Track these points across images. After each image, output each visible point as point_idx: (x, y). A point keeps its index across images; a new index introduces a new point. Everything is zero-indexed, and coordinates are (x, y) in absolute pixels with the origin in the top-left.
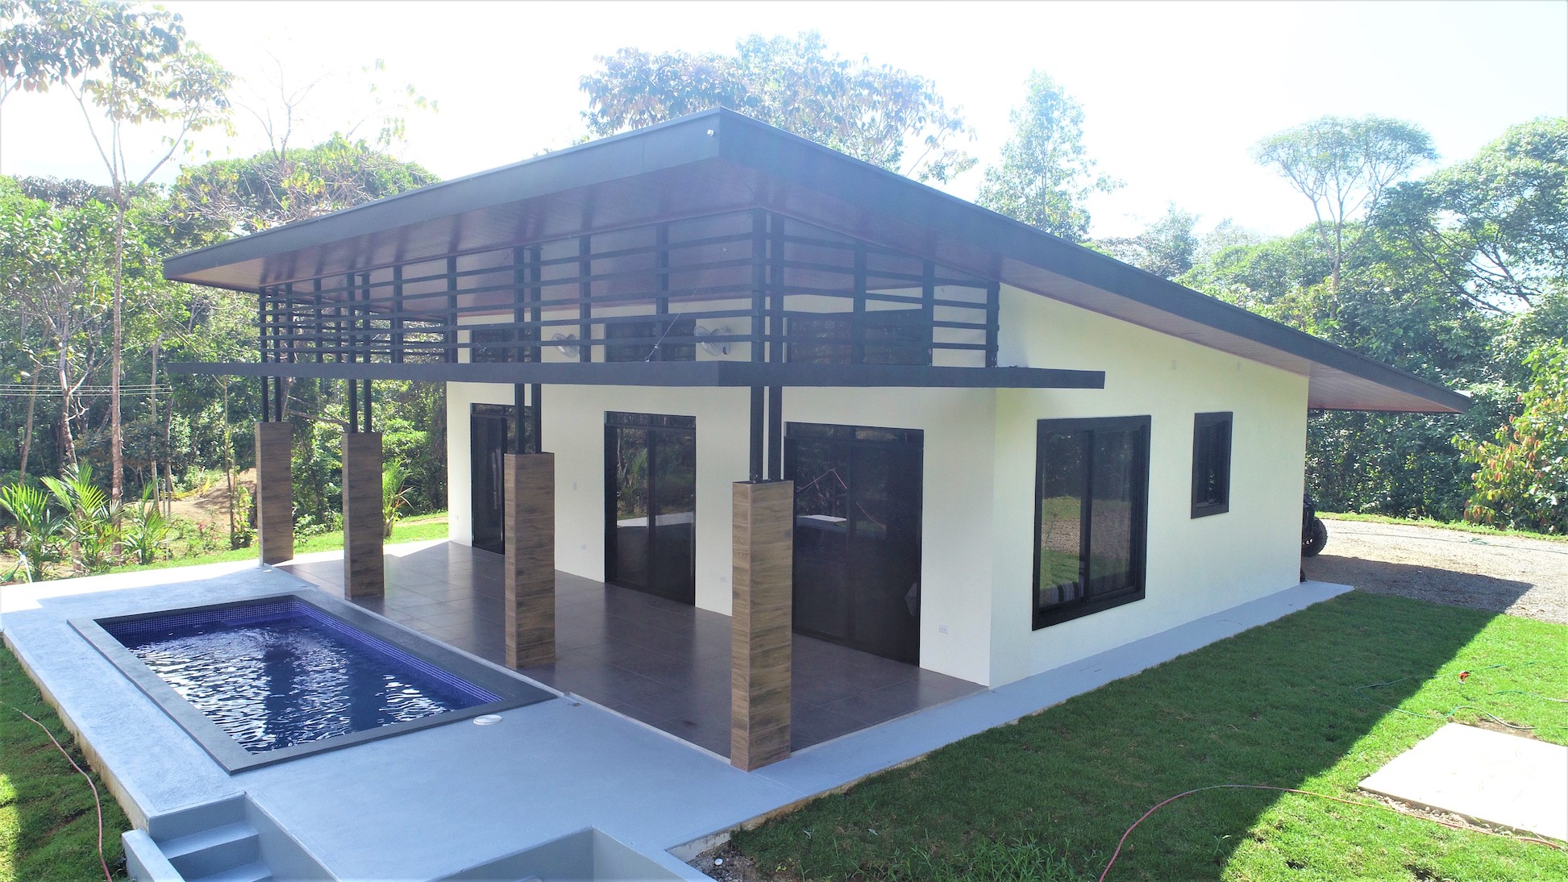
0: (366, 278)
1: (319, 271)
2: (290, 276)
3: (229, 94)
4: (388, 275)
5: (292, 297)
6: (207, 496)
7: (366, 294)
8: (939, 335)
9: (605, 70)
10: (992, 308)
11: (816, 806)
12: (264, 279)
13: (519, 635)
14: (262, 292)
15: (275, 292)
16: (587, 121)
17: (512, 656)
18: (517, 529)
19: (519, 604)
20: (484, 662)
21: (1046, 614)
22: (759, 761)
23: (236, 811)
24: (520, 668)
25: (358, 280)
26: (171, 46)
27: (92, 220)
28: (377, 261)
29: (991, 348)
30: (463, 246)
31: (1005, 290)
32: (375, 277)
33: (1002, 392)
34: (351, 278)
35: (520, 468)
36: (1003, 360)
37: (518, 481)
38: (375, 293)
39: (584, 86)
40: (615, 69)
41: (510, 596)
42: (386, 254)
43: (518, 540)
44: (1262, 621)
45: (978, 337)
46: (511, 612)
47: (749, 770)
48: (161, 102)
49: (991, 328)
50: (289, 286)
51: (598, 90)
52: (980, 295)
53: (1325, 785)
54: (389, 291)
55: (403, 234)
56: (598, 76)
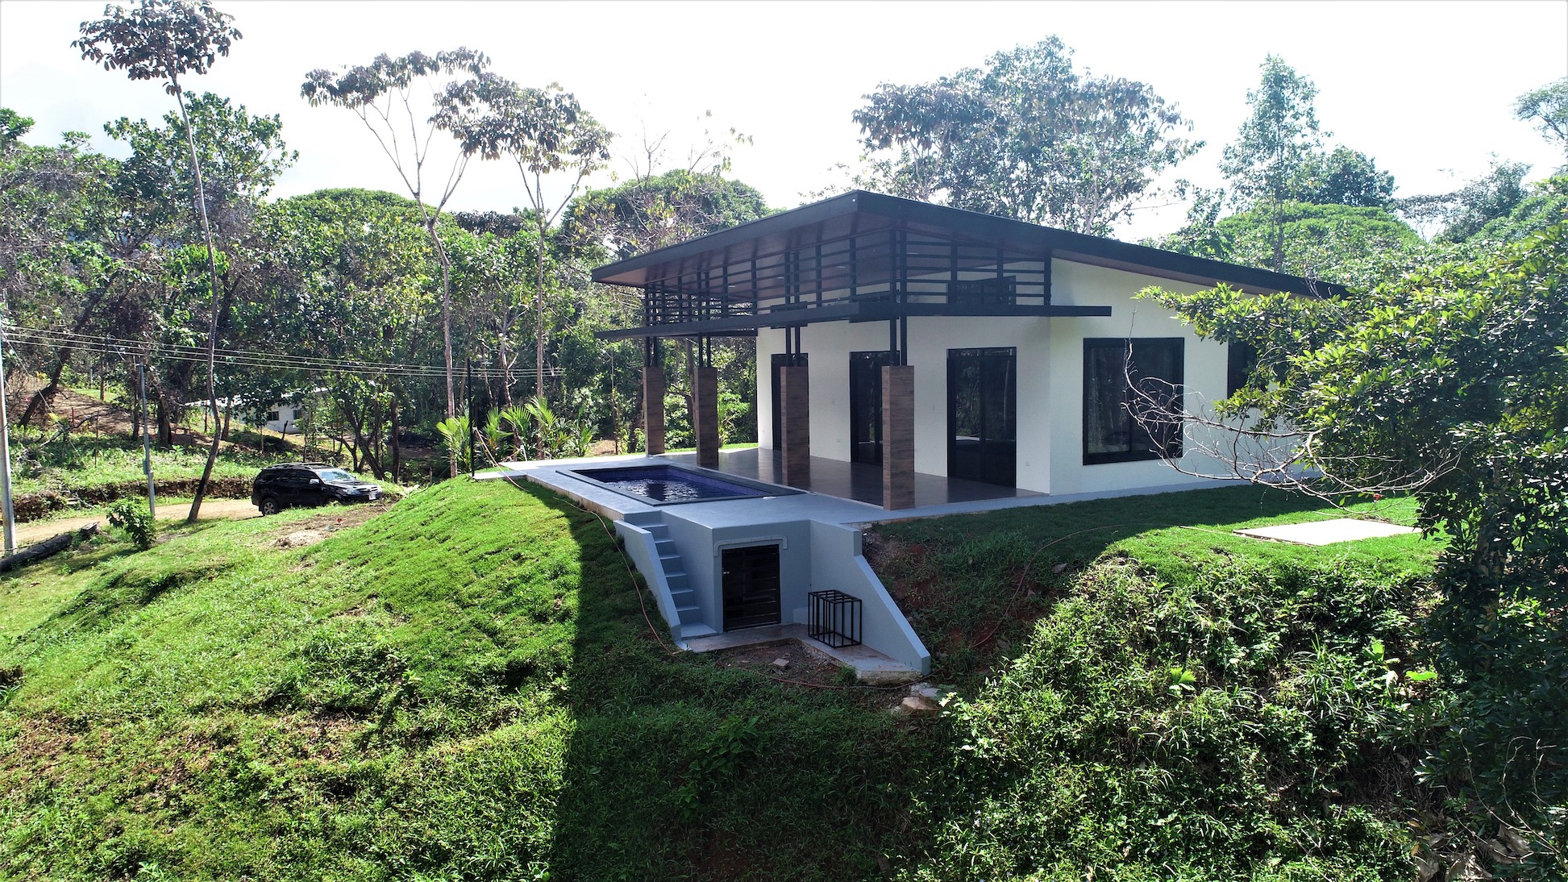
0: (707, 275)
1: (681, 272)
2: (664, 276)
3: (611, 149)
4: (719, 272)
5: (665, 290)
7: (707, 284)
8: (1020, 289)
9: (872, 104)
10: (1047, 272)
11: (919, 521)
12: (647, 280)
13: (789, 467)
14: (645, 287)
15: (654, 286)
16: (863, 145)
17: (785, 479)
21: (1090, 457)
22: (896, 506)
25: (703, 276)
26: (571, 118)
27: (521, 244)
28: (713, 265)
29: (1047, 295)
30: (760, 253)
31: (1054, 261)
32: (712, 274)
33: (1054, 319)
34: (699, 275)
35: (788, 374)
36: (1054, 302)
37: (787, 381)
38: (712, 283)
39: (856, 118)
40: (878, 101)
42: (718, 260)
43: (788, 414)
45: (1040, 289)
48: (563, 157)
49: (1047, 285)
50: (663, 282)
51: (864, 119)
52: (1040, 266)
54: (720, 281)
55: (727, 250)
56: (866, 111)
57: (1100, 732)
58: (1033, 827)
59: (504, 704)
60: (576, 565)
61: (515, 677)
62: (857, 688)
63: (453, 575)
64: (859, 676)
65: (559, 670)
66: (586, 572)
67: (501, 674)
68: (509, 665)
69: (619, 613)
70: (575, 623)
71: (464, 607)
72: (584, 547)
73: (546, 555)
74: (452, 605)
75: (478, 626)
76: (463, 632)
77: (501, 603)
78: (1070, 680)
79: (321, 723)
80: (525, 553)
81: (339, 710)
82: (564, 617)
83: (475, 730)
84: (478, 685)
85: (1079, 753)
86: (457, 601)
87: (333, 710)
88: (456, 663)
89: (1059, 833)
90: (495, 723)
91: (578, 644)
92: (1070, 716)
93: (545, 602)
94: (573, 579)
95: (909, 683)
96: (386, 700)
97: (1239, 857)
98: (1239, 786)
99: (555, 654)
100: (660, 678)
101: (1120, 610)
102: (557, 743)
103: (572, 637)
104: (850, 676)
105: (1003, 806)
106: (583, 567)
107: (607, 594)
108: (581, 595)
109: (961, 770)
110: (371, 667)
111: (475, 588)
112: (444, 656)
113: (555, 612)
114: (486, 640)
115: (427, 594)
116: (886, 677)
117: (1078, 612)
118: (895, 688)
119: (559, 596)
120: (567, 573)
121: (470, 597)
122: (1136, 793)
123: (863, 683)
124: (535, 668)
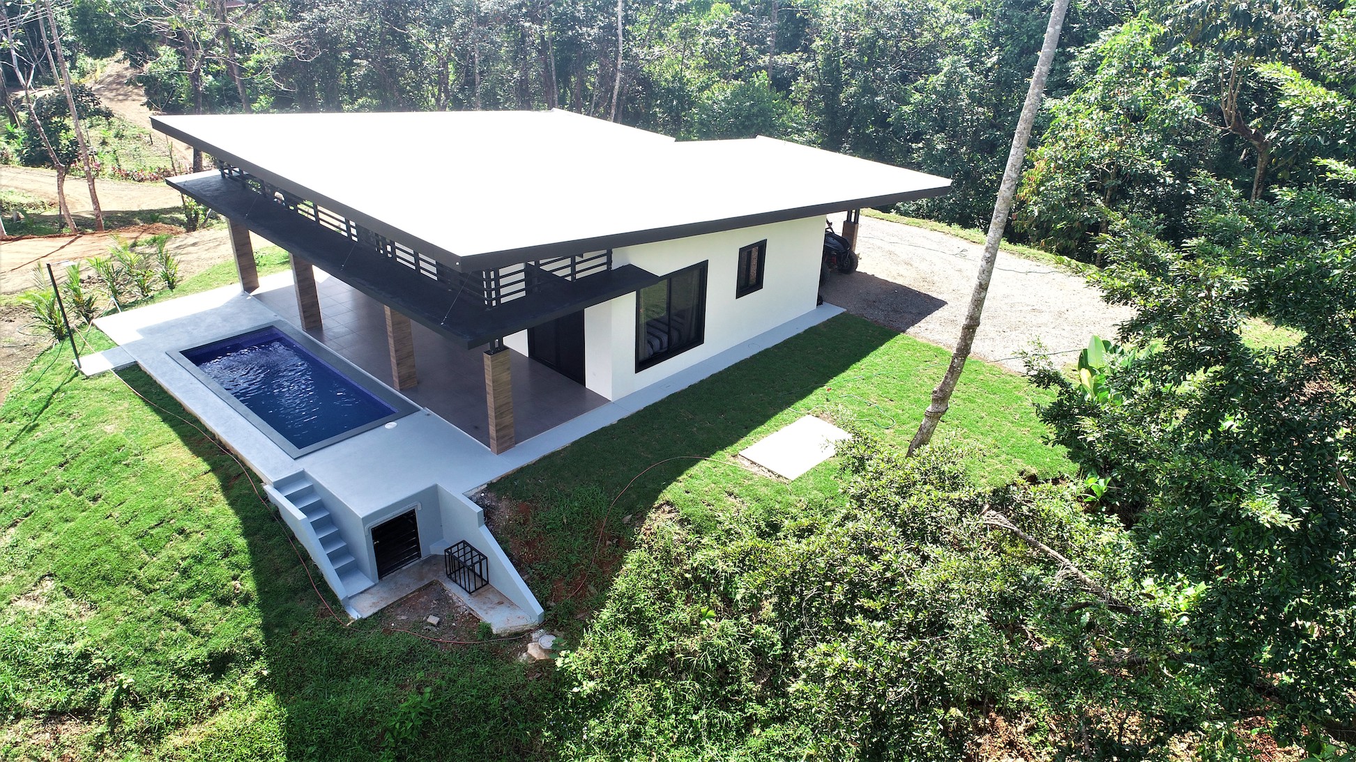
6: (101, 82)
11: (521, 470)
17: (396, 383)
18: (394, 332)
19: (398, 364)
20: (384, 384)
21: (641, 365)
22: (501, 450)
23: (301, 476)
24: (401, 391)
41: (393, 360)
44: (770, 345)
46: (394, 367)
47: (498, 453)
53: (723, 457)
57: (658, 659)
58: (620, 735)
59: (217, 691)
60: (241, 542)
61: (219, 665)
62: (494, 642)
63: (125, 556)
64: (494, 632)
65: (256, 653)
66: (253, 549)
67: (205, 664)
68: (210, 656)
69: (294, 592)
70: (258, 606)
71: (147, 594)
72: (244, 520)
73: (209, 527)
74: (135, 592)
75: (168, 615)
76: (155, 623)
77: (183, 587)
78: (637, 621)
79: (49, 728)
80: (188, 526)
81: (63, 713)
82: (246, 601)
83: (199, 719)
84: (187, 677)
85: (645, 675)
86: (138, 587)
87: (56, 715)
88: (160, 658)
89: (635, 735)
90: (214, 708)
91: (266, 628)
92: (639, 649)
93: (224, 585)
94: (243, 558)
95: (530, 631)
96: (105, 700)
97: (738, 731)
98: (739, 685)
99: (248, 640)
100: (344, 655)
101: (669, 560)
102: (273, 726)
103: (259, 621)
104: (487, 631)
105: (602, 722)
106: (250, 545)
107: (278, 573)
108: (257, 575)
109: (574, 705)
110: (78, 669)
111: (152, 571)
112: (146, 650)
113: (237, 595)
114: (181, 630)
115: (104, 578)
116: (513, 630)
117: (641, 564)
118: (520, 638)
119: (235, 578)
120: (236, 553)
121: (150, 581)
122: (679, 699)
123: (498, 636)
124: (234, 655)
